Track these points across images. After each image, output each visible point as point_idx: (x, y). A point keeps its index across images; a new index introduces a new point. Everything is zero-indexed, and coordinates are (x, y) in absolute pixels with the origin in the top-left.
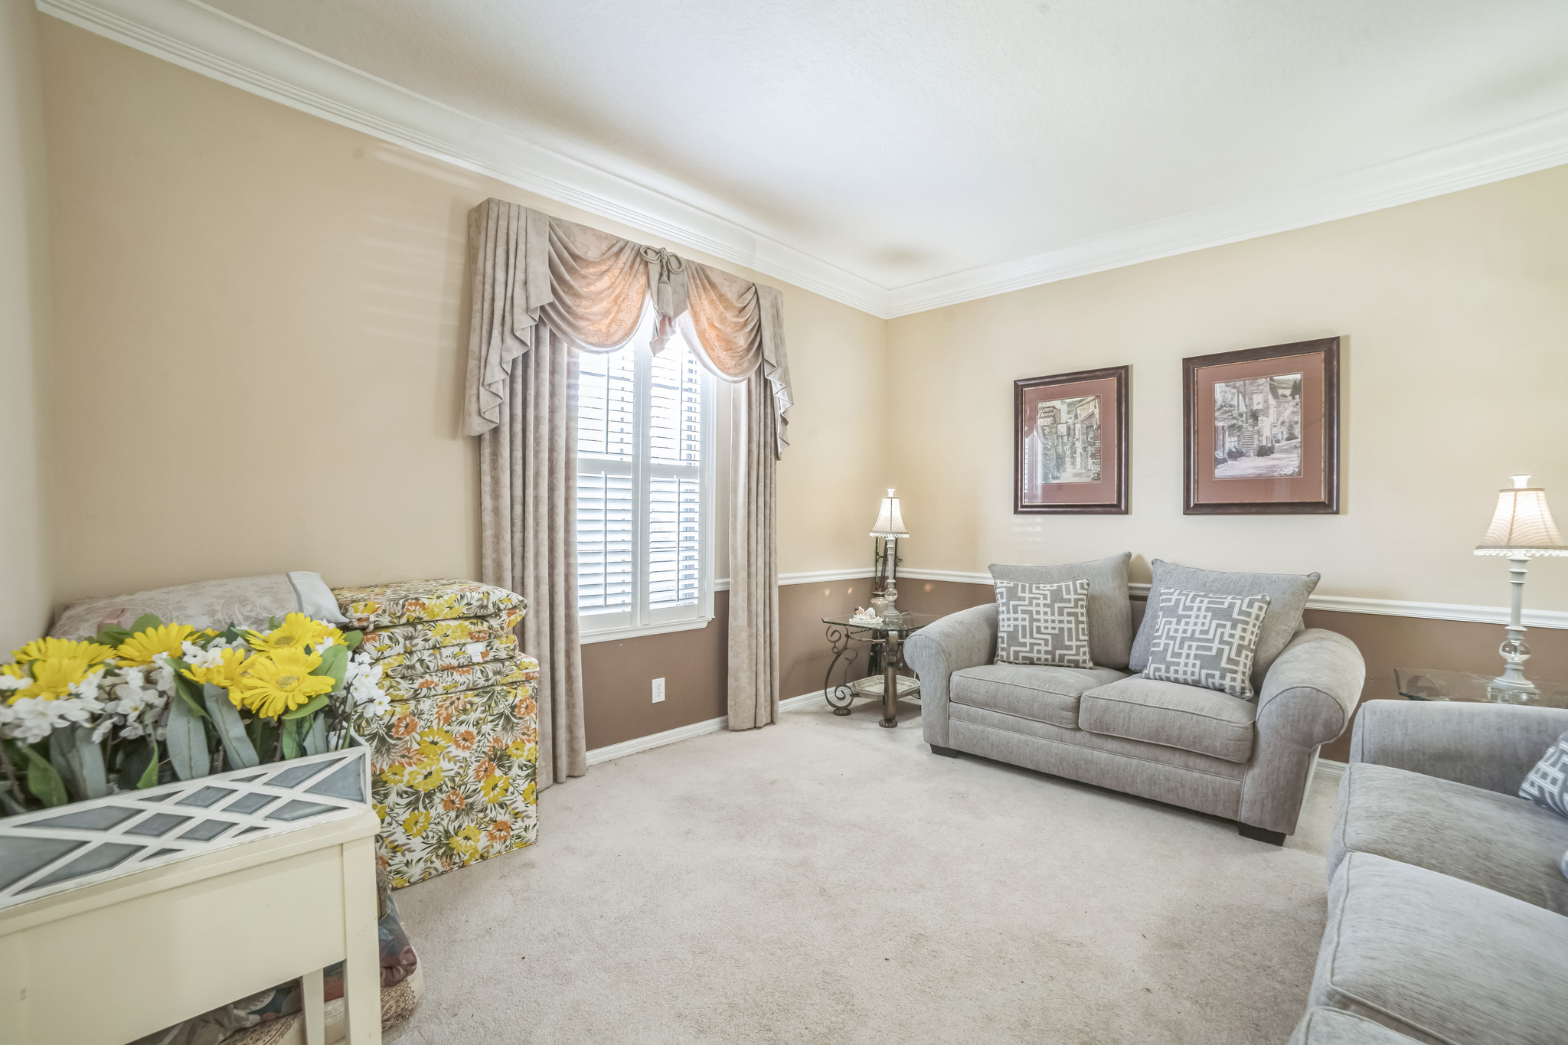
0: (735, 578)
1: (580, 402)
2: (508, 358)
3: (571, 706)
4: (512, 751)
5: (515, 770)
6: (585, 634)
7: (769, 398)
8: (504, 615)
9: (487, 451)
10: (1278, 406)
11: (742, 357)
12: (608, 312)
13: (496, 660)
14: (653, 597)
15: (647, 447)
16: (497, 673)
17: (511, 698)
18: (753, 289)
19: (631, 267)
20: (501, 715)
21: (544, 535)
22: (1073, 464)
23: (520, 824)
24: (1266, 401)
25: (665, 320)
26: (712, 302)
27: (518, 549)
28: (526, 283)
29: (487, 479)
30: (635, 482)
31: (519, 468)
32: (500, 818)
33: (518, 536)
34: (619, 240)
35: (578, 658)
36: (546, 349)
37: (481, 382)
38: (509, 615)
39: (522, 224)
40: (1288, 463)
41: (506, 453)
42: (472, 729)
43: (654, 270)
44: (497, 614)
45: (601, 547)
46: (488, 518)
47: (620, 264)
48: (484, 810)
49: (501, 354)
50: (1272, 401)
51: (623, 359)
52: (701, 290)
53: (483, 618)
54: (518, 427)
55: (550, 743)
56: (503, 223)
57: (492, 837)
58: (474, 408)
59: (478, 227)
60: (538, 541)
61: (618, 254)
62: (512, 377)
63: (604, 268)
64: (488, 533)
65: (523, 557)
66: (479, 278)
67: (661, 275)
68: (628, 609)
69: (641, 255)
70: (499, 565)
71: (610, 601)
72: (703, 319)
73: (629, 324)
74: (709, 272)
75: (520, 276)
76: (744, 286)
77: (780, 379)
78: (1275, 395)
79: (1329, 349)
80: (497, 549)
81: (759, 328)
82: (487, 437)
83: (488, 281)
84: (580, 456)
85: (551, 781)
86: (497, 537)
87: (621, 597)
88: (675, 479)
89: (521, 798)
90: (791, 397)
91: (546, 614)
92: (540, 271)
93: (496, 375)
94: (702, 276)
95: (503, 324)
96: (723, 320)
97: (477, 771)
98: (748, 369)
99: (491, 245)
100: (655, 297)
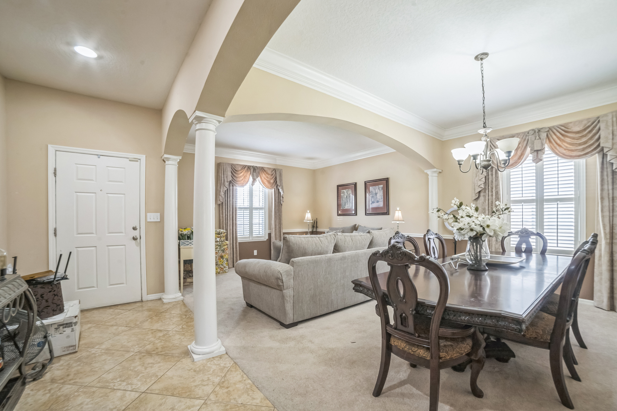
0: (272, 230)
1: (238, 196)
2: (224, 190)
3: (236, 253)
4: (224, 256)
5: (224, 259)
6: (239, 240)
7: (279, 193)
8: (223, 234)
9: (221, 207)
10: (380, 192)
11: (272, 184)
12: (243, 179)
13: (221, 241)
14: (254, 234)
15: (252, 204)
16: (221, 243)
17: (224, 247)
18: (275, 170)
19: (247, 170)
20: (222, 250)
21: (231, 221)
22: (347, 204)
23: (225, 269)
24: (378, 191)
25: (254, 180)
26: (265, 174)
27: (227, 224)
28: (227, 177)
29: (221, 211)
30: (250, 211)
31: (226, 209)
32: (222, 267)
33: (226, 221)
34: (245, 165)
35: (238, 244)
36: (231, 188)
37: (220, 195)
38: (224, 234)
39: (226, 166)
40: (381, 204)
41: (224, 207)
42: (218, 252)
43: (252, 170)
44: (222, 233)
45: (243, 224)
46: (221, 218)
47: (245, 170)
48: (219, 265)
49: (223, 190)
50: (379, 191)
51: (247, 187)
52: (262, 173)
53: (219, 234)
54: (226, 202)
55: (232, 259)
56: (223, 167)
57: (220, 270)
58: (218, 199)
59: (219, 167)
60: (230, 223)
61: (244, 168)
62: (225, 193)
63: (242, 171)
64: (221, 221)
65: (227, 225)
66: (219, 177)
67: (253, 171)
68: (249, 236)
69: (249, 167)
70: (223, 227)
71: (245, 234)
72: (263, 178)
73: (247, 181)
74: (264, 168)
75: (226, 176)
76: (273, 169)
77: (281, 188)
78: (379, 190)
79: (387, 180)
80: (223, 224)
81: (276, 178)
82: (221, 204)
83: (220, 177)
84: (238, 206)
85: (232, 267)
86: (223, 221)
87: (247, 234)
88: (259, 210)
89: (225, 264)
90: (283, 192)
91: (232, 236)
92: (230, 174)
93: (222, 193)
94: (262, 169)
95: (223, 184)
96: (267, 177)
97: (218, 258)
98: (274, 187)
99: (221, 171)
100: (252, 175)
